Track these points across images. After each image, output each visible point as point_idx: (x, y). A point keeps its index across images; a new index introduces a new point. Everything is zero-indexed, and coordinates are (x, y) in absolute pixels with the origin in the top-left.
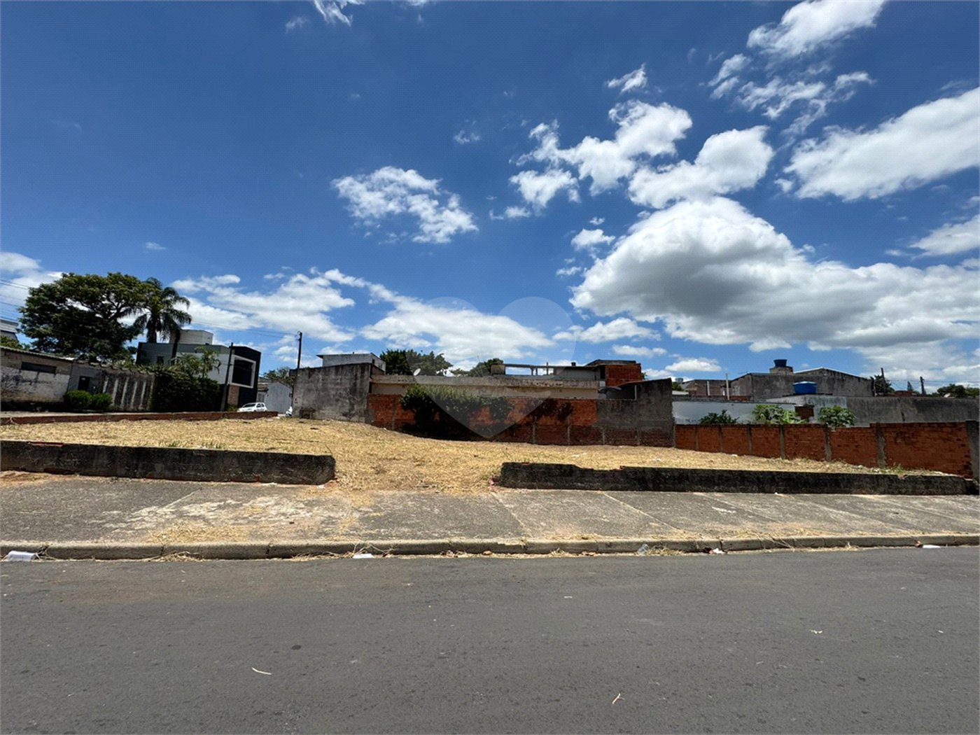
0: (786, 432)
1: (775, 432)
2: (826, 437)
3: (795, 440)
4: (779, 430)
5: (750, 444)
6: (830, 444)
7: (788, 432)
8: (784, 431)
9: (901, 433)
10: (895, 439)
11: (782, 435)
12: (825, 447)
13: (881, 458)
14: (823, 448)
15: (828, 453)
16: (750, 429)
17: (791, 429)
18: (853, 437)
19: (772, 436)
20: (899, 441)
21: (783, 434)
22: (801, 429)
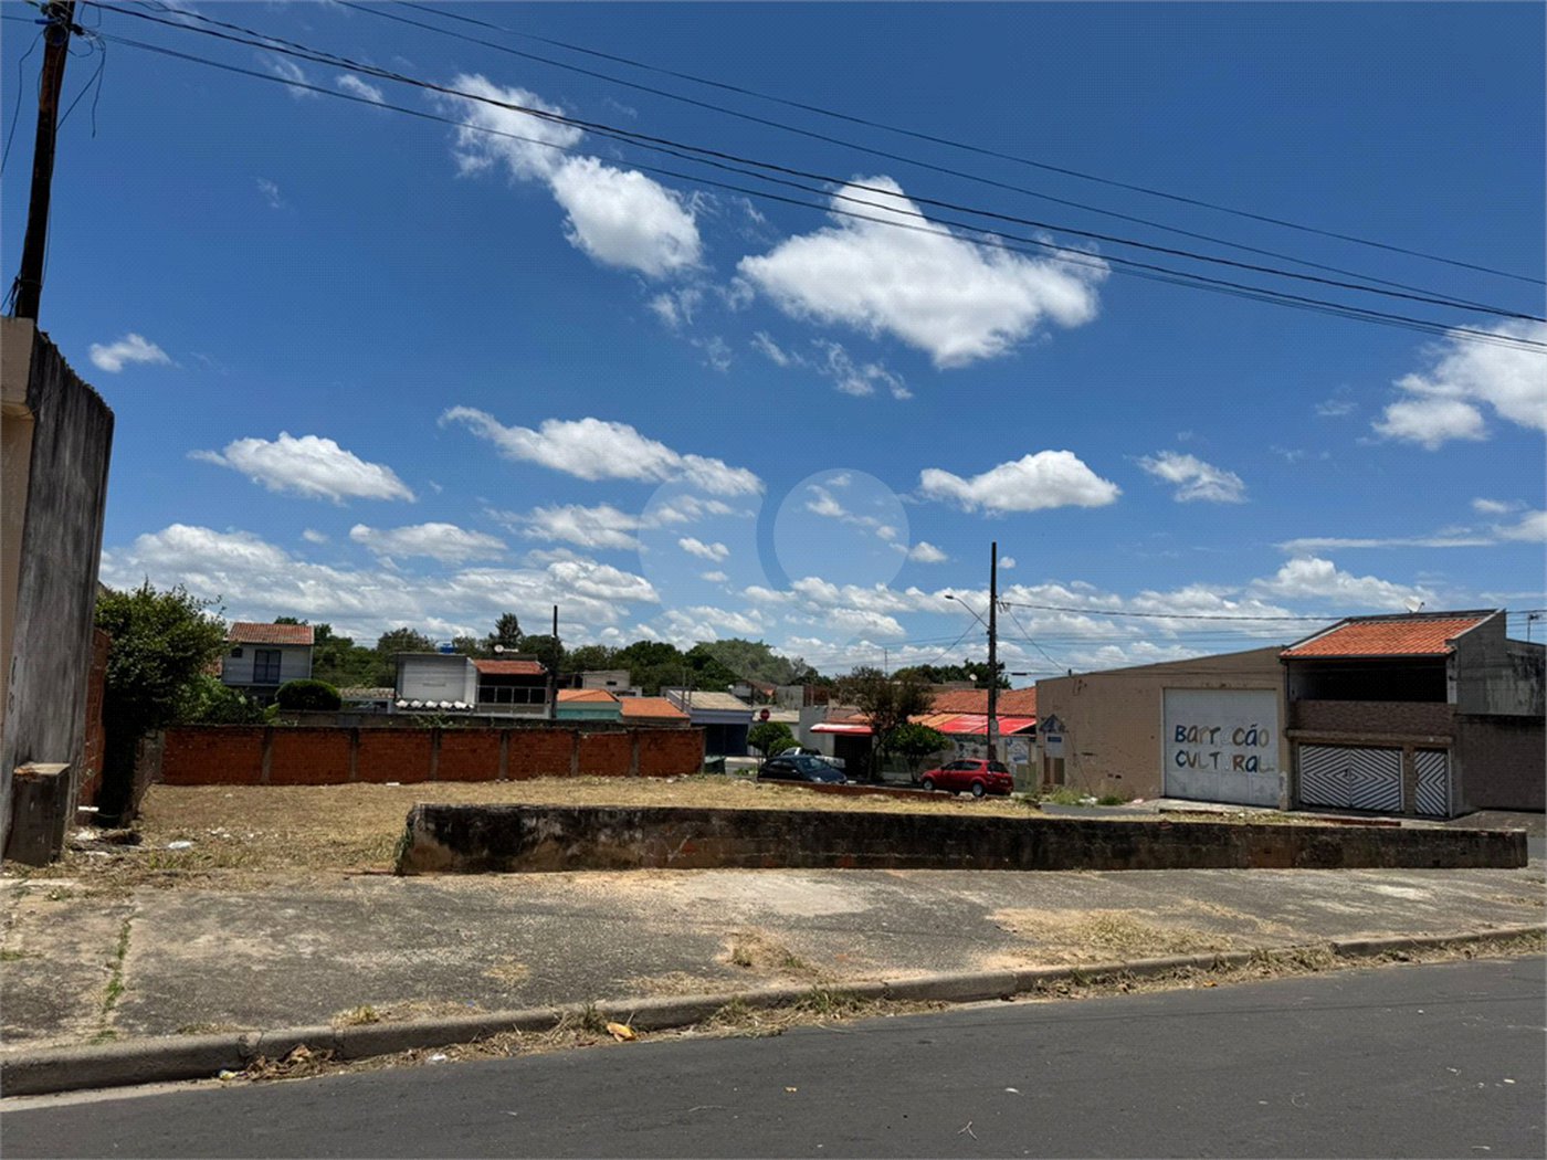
0: (513, 740)
1: (491, 741)
2: (575, 744)
3: (526, 751)
4: (502, 738)
5: (435, 762)
6: (580, 755)
7: (517, 740)
8: (509, 738)
9: (656, 739)
10: (650, 744)
11: (505, 746)
12: (572, 758)
13: (634, 766)
14: (569, 760)
15: (574, 765)
16: (440, 736)
17: (523, 735)
18: (607, 745)
19: (487, 746)
20: (652, 747)
21: (508, 742)
22: (540, 736)
